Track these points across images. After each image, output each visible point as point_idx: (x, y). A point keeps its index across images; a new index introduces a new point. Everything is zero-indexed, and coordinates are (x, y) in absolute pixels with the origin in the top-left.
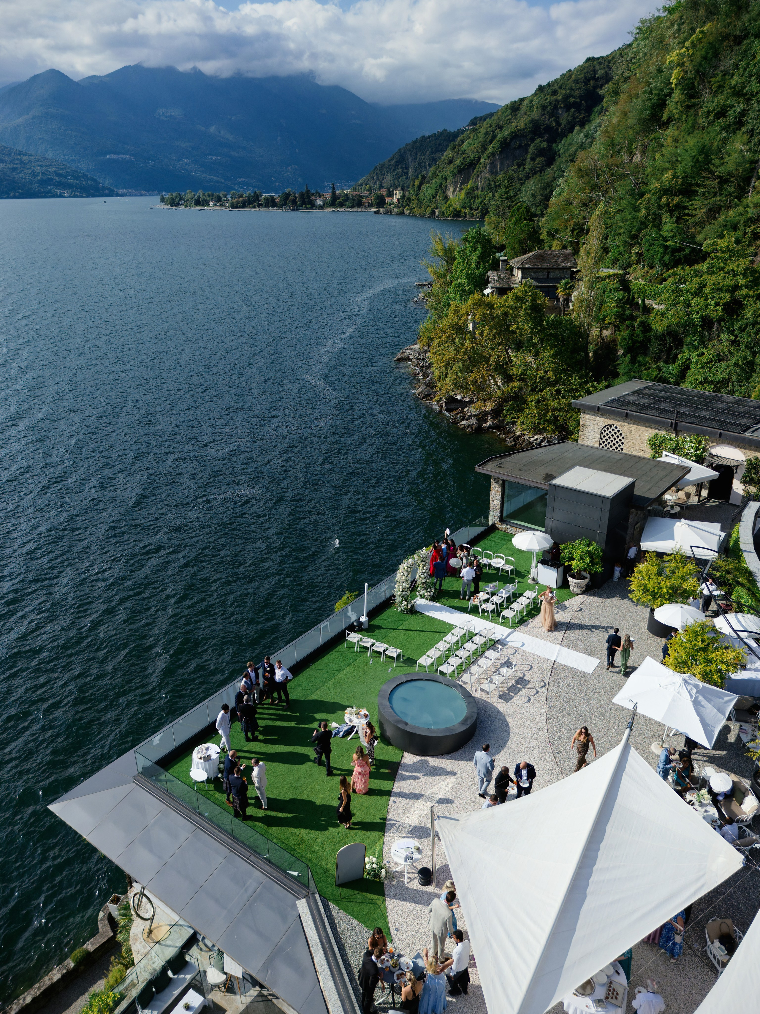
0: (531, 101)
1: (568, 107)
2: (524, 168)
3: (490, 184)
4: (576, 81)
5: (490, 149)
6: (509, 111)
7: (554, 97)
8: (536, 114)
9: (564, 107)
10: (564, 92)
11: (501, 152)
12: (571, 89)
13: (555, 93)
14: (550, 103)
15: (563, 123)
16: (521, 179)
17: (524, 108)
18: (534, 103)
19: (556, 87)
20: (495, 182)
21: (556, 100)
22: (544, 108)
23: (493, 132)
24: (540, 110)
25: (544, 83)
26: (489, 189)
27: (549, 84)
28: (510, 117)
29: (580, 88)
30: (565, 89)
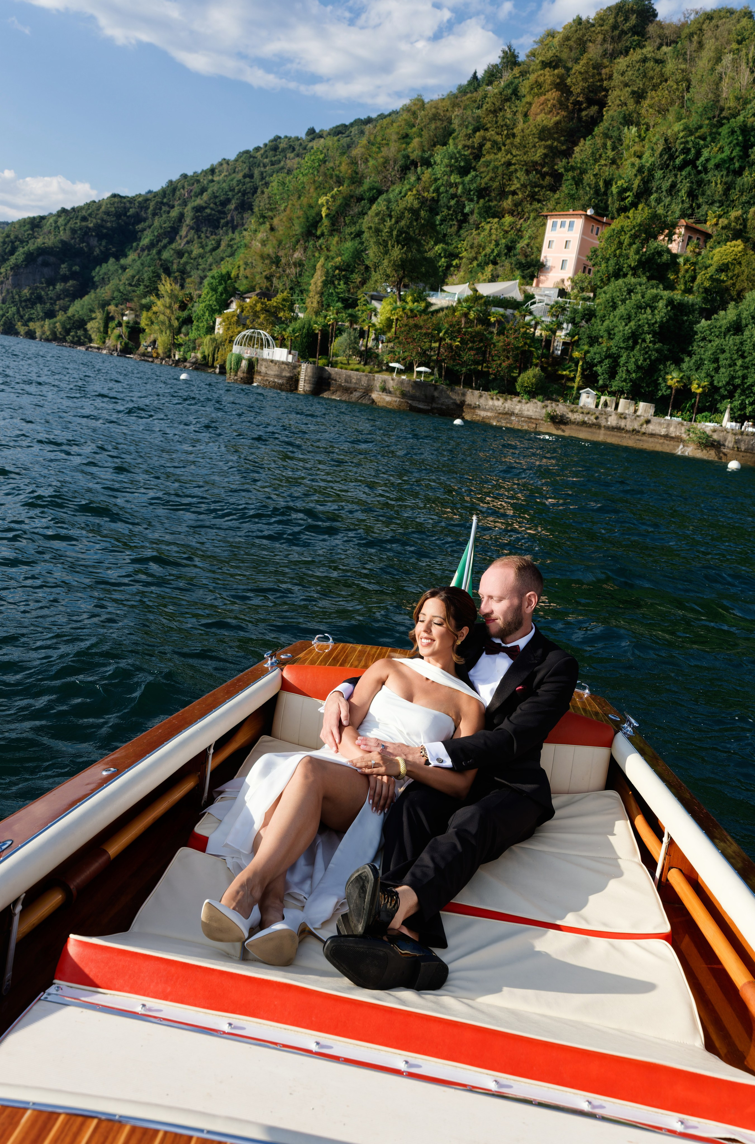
0: (56, 222)
1: (101, 237)
2: (54, 288)
3: (13, 297)
4: (107, 213)
5: (12, 260)
6: (27, 227)
7: (84, 224)
8: (64, 235)
9: (95, 236)
10: (94, 221)
11: (26, 266)
12: (102, 220)
13: (84, 219)
14: (81, 229)
15: (97, 252)
16: (51, 299)
17: (47, 226)
18: (59, 224)
19: (84, 213)
20: (20, 297)
21: (87, 227)
22: (73, 231)
23: (13, 242)
24: (68, 232)
25: (68, 207)
26: (13, 302)
27: (73, 209)
28: (31, 232)
29: (111, 222)
30: (95, 218)
